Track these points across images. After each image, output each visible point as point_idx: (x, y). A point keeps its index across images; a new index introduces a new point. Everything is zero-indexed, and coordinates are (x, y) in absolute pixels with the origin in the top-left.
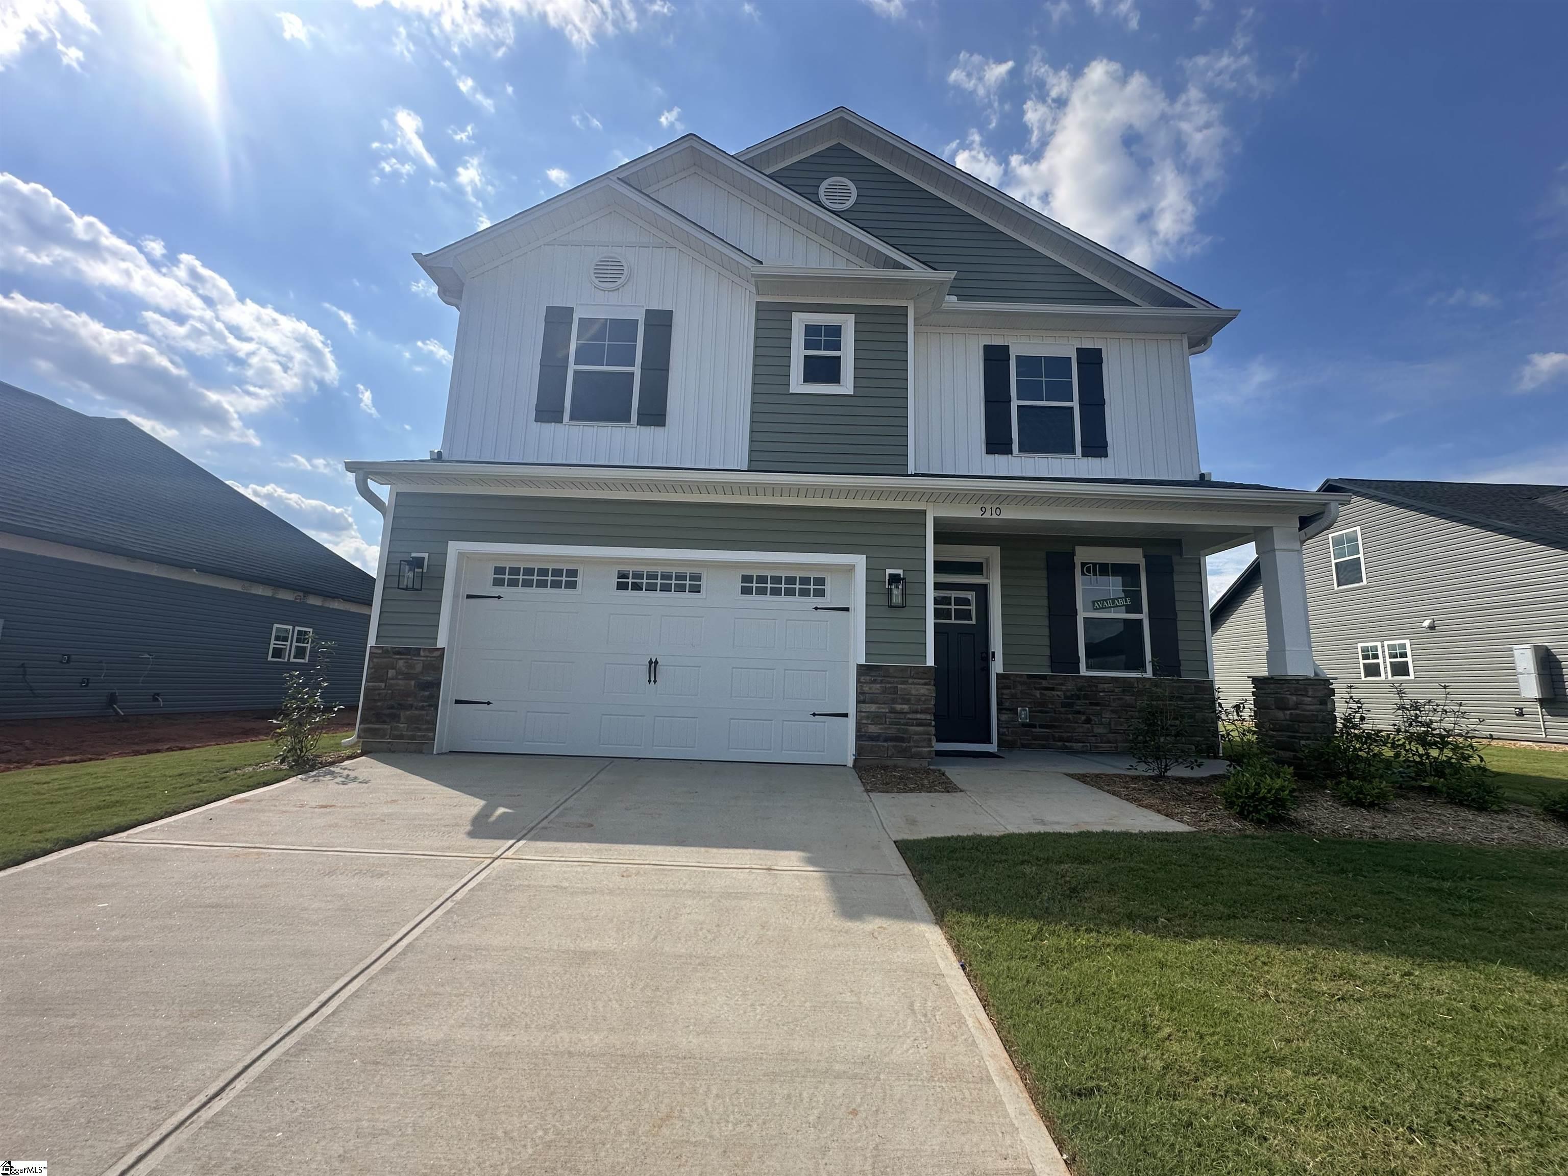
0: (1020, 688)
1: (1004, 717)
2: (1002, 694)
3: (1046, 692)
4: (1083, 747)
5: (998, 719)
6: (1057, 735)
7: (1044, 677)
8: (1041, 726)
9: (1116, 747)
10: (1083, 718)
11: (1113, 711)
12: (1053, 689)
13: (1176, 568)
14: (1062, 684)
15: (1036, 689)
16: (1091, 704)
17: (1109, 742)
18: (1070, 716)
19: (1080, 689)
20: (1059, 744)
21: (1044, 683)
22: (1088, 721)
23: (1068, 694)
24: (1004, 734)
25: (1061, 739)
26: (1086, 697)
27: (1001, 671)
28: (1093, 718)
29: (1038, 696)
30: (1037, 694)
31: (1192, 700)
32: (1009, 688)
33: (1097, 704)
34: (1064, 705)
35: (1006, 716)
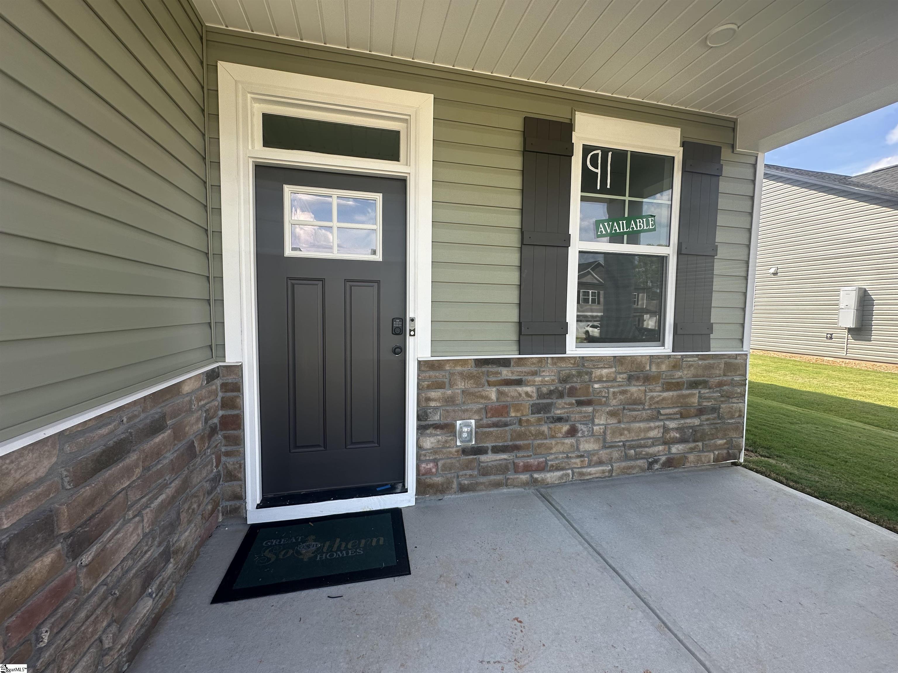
0: (461, 385)
1: (429, 443)
2: (428, 399)
3: (505, 389)
4: (561, 478)
5: (419, 447)
6: (521, 463)
7: (505, 363)
8: (496, 450)
9: (611, 471)
10: (566, 428)
11: (612, 414)
12: (519, 382)
13: (727, 170)
14: (535, 373)
15: (490, 384)
16: (580, 403)
17: (600, 463)
18: (545, 428)
19: (564, 380)
20: (524, 477)
21: (506, 373)
22: (572, 432)
23: (545, 390)
24: (428, 472)
25: (527, 468)
26: (572, 392)
27: (426, 355)
28: (580, 426)
29: (494, 396)
30: (492, 393)
31: (720, 384)
32: (440, 386)
33: (589, 403)
34: (537, 409)
35: (432, 440)
